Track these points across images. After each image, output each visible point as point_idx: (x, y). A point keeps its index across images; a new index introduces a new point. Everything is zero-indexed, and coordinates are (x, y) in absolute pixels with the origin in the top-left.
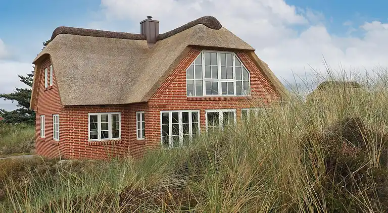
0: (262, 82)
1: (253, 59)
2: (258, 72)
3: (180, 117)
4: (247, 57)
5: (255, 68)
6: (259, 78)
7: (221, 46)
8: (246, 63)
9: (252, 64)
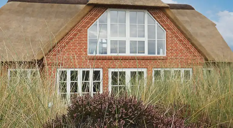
0: (181, 41)
1: (169, 17)
2: (175, 30)
4: (161, 15)
5: (172, 26)
6: (177, 37)
7: (125, 4)
8: (161, 21)
9: (168, 22)
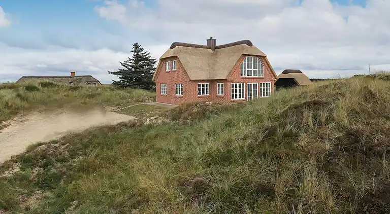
1: (265, 60)
2: (267, 65)
3: (238, 85)
7: (253, 54)
8: (263, 62)
